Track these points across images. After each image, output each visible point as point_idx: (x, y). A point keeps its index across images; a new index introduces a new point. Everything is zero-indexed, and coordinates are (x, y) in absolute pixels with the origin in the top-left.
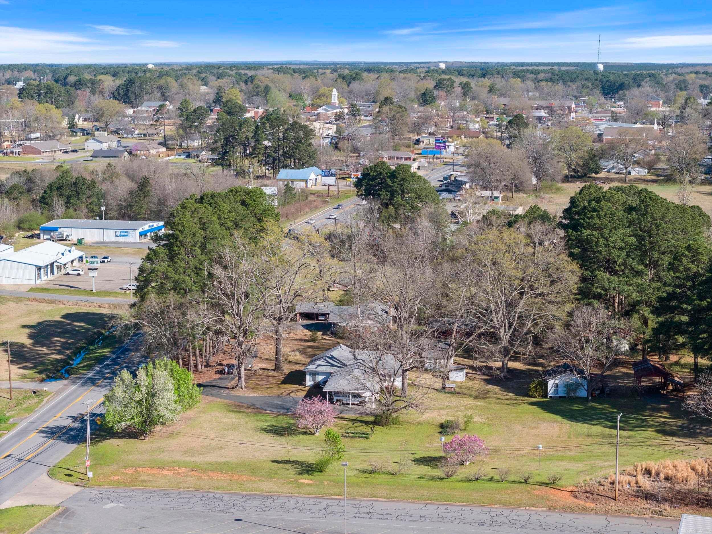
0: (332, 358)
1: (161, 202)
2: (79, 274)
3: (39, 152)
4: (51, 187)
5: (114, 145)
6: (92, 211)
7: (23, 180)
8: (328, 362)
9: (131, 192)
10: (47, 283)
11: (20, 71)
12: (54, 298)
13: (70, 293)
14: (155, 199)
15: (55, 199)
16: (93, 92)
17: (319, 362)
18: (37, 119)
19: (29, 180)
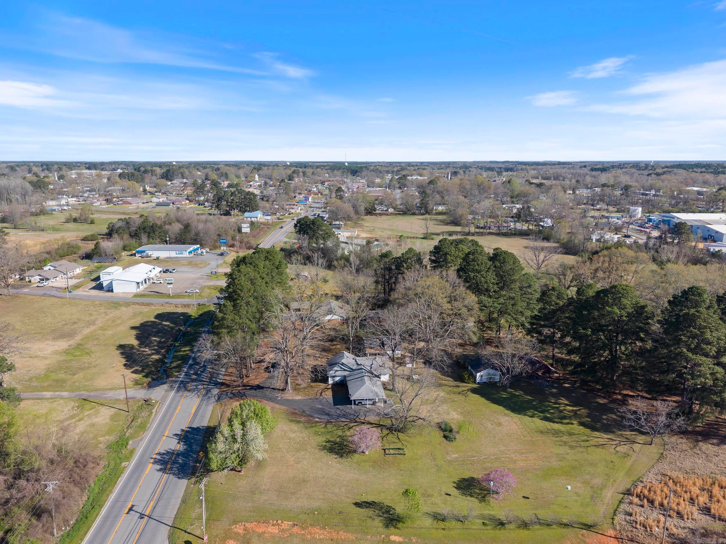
0: (343, 364)
1: (197, 234)
2: (161, 283)
3: (131, 204)
4: (139, 228)
5: (165, 199)
6: (162, 239)
7: (124, 223)
8: (341, 368)
9: (181, 230)
10: (144, 291)
11: (119, 165)
12: (149, 302)
13: (157, 297)
14: (193, 233)
15: (142, 234)
16: (152, 175)
17: (335, 368)
18: (128, 188)
19: (127, 223)
